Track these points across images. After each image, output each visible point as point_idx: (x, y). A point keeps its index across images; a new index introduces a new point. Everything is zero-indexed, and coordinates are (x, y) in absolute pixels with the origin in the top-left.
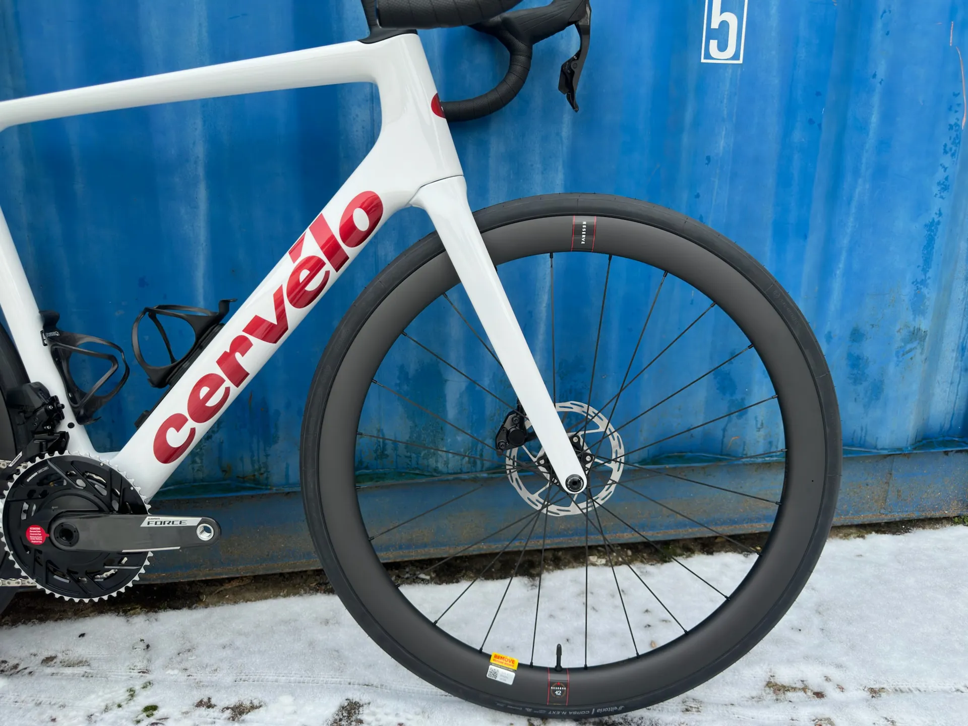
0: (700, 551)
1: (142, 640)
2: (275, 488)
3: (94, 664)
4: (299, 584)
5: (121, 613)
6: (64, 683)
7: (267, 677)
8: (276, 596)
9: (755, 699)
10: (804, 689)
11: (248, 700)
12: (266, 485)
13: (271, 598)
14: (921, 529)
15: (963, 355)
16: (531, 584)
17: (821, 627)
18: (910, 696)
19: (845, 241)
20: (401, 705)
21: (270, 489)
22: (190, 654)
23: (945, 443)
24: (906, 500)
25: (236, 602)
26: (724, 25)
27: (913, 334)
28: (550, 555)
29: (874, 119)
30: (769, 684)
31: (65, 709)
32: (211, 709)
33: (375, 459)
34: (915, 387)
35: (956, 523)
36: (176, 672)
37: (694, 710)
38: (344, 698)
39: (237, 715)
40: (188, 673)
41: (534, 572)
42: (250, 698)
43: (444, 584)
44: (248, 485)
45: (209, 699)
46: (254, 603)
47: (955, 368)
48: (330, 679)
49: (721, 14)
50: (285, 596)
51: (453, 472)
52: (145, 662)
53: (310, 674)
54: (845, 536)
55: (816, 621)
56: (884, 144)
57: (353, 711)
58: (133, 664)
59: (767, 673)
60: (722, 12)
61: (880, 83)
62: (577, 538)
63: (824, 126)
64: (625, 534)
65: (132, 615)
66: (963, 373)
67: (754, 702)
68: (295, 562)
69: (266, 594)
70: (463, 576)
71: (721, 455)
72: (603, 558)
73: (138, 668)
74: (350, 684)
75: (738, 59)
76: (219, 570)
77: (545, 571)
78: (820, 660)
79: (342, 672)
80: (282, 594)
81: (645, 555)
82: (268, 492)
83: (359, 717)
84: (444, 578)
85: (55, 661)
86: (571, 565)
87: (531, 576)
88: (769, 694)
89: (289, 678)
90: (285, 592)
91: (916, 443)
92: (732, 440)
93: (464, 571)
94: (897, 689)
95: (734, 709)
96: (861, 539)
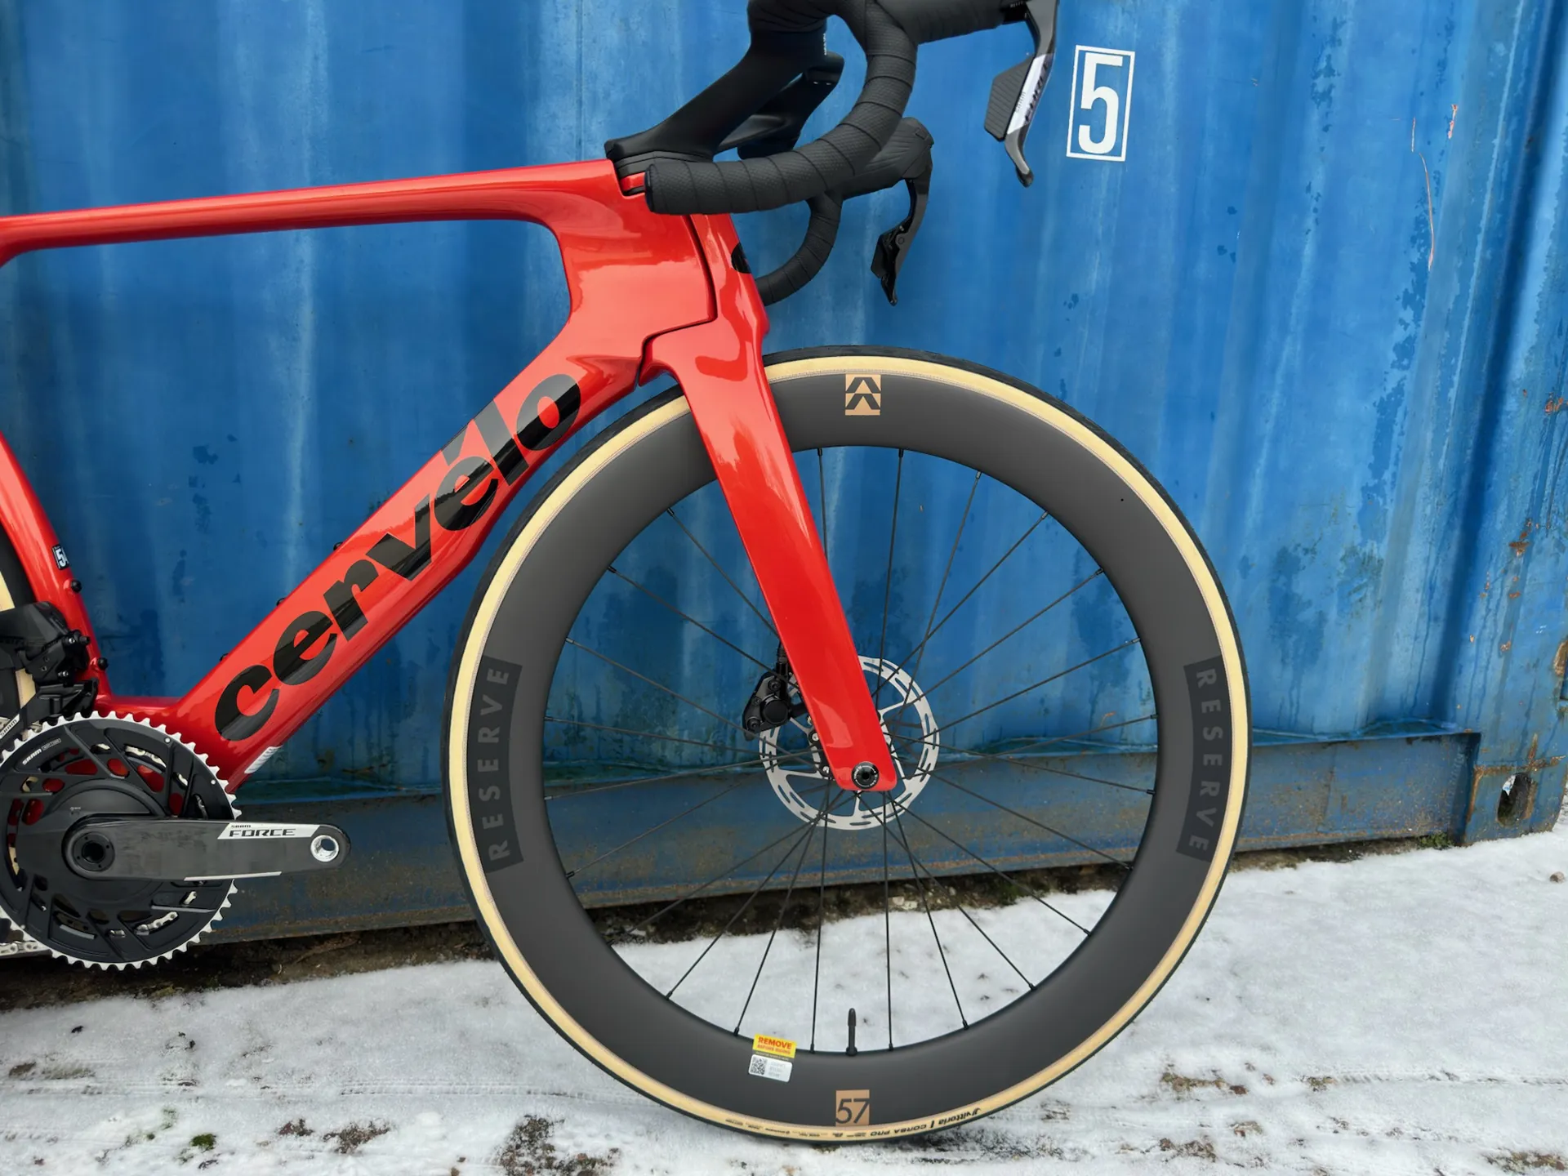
0: (1057, 888)
1: (182, 1035)
2: (404, 789)
3: (103, 1074)
4: (435, 946)
5: (140, 994)
6: (52, 1103)
7: (394, 1086)
8: (399, 965)
9: (1147, 1099)
10: (1217, 1083)
11: (365, 1121)
12: (391, 783)
13: (391, 967)
14: (1375, 855)
15: (1431, 597)
16: (806, 939)
17: (1238, 994)
18: (1367, 1086)
19: (1267, 428)
20: (612, 1122)
21: (395, 790)
22: (263, 1054)
23: (1407, 727)
24: (1352, 812)
25: (333, 975)
26: (1100, 104)
27: (1363, 563)
28: (831, 896)
29: (1309, 251)
30: (1165, 1077)
31: (56, 1145)
32: (305, 1138)
33: (566, 744)
34: (1366, 642)
35: (1424, 846)
36: (242, 1082)
37: (1059, 1116)
38: (522, 1114)
39: (348, 1145)
40: (263, 1083)
41: (806, 921)
42: (369, 1118)
43: (670, 942)
44: (359, 783)
45: (302, 1122)
46: (363, 975)
47: (1421, 616)
48: (497, 1087)
49: (1095, 89)
50: (414, 964)
51: (688, 763)
52: (190, 1067)
53: (464, 1080)
54: (1268, 865)
55: (1231, 985)
56: (1323, 286)
57: (537, 1133)
58: (169, 1072)
59: (1162, 1060)
60: (1096, 87)
61: (1317, 200)
62: (874, 869)
63: (1239, 256)
64: (947, 863)
65: (159, 997)
66: (1432, 623)
67: (1145, 1104)
68: (431, 909)
69: (383, 961)
70: (699, 931)
71: (1089, 740)
72: (913, 900)
73: (178, 1077)
74: (529, 1093)
75: (1120, 155)
76: (306, 923)
77: (825, 921)
78: (1238, 1040)
79: (515, 1075)
80: (408, 961)
81: (975, 895)
82: (390, 794)
83: (548, 1141)
84: (668, 934)
85: (32, 1070)
86: (865, 911)
87: (805, 929)
88: (1166, 1090)
89: (430, 1087)
90: (414, 957)
91: (1367, 726)
92: (1104, 717)
93: (699, 924)
94: (1349, 1077)
95: (1118, 1115)
96: (1291, 869)
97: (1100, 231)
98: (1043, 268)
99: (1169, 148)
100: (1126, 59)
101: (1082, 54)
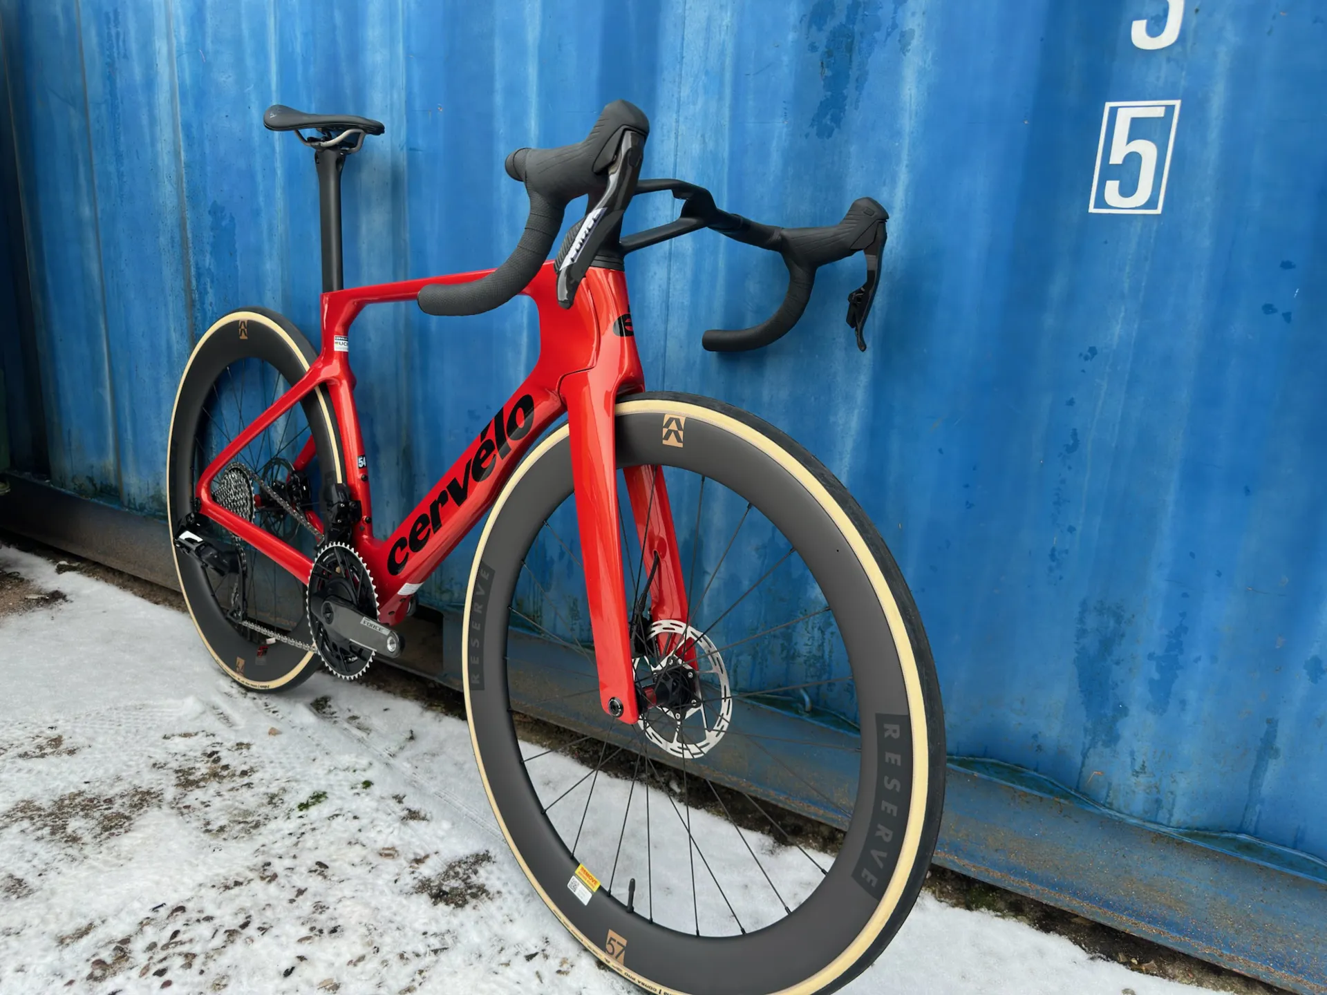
26: (1133, 160)
49: (1128, 143)
60: (1130, 139)
63: (1296, 316)
71: (1077, 790)
75: (1156, 208)
92: (1093, 774)
97: (1126, 285)
98: (1049, 321)
99: (1208, 199)
100: (1170, 109)
101: (1114, 112)
